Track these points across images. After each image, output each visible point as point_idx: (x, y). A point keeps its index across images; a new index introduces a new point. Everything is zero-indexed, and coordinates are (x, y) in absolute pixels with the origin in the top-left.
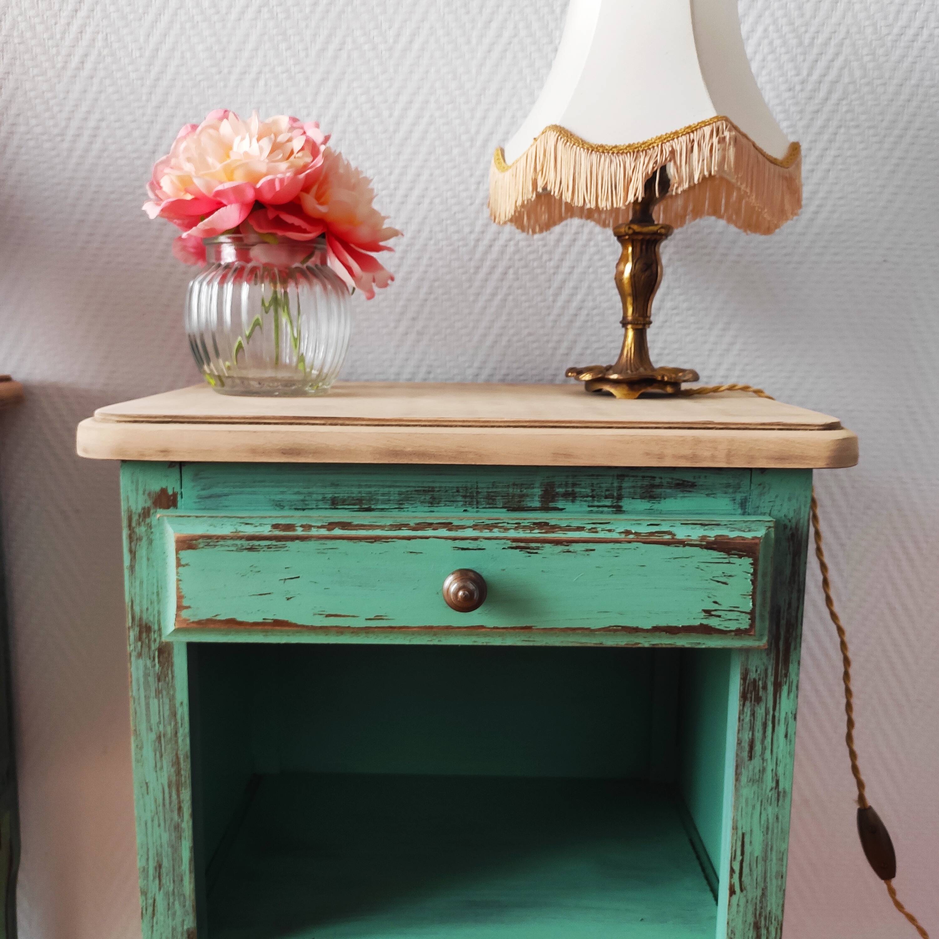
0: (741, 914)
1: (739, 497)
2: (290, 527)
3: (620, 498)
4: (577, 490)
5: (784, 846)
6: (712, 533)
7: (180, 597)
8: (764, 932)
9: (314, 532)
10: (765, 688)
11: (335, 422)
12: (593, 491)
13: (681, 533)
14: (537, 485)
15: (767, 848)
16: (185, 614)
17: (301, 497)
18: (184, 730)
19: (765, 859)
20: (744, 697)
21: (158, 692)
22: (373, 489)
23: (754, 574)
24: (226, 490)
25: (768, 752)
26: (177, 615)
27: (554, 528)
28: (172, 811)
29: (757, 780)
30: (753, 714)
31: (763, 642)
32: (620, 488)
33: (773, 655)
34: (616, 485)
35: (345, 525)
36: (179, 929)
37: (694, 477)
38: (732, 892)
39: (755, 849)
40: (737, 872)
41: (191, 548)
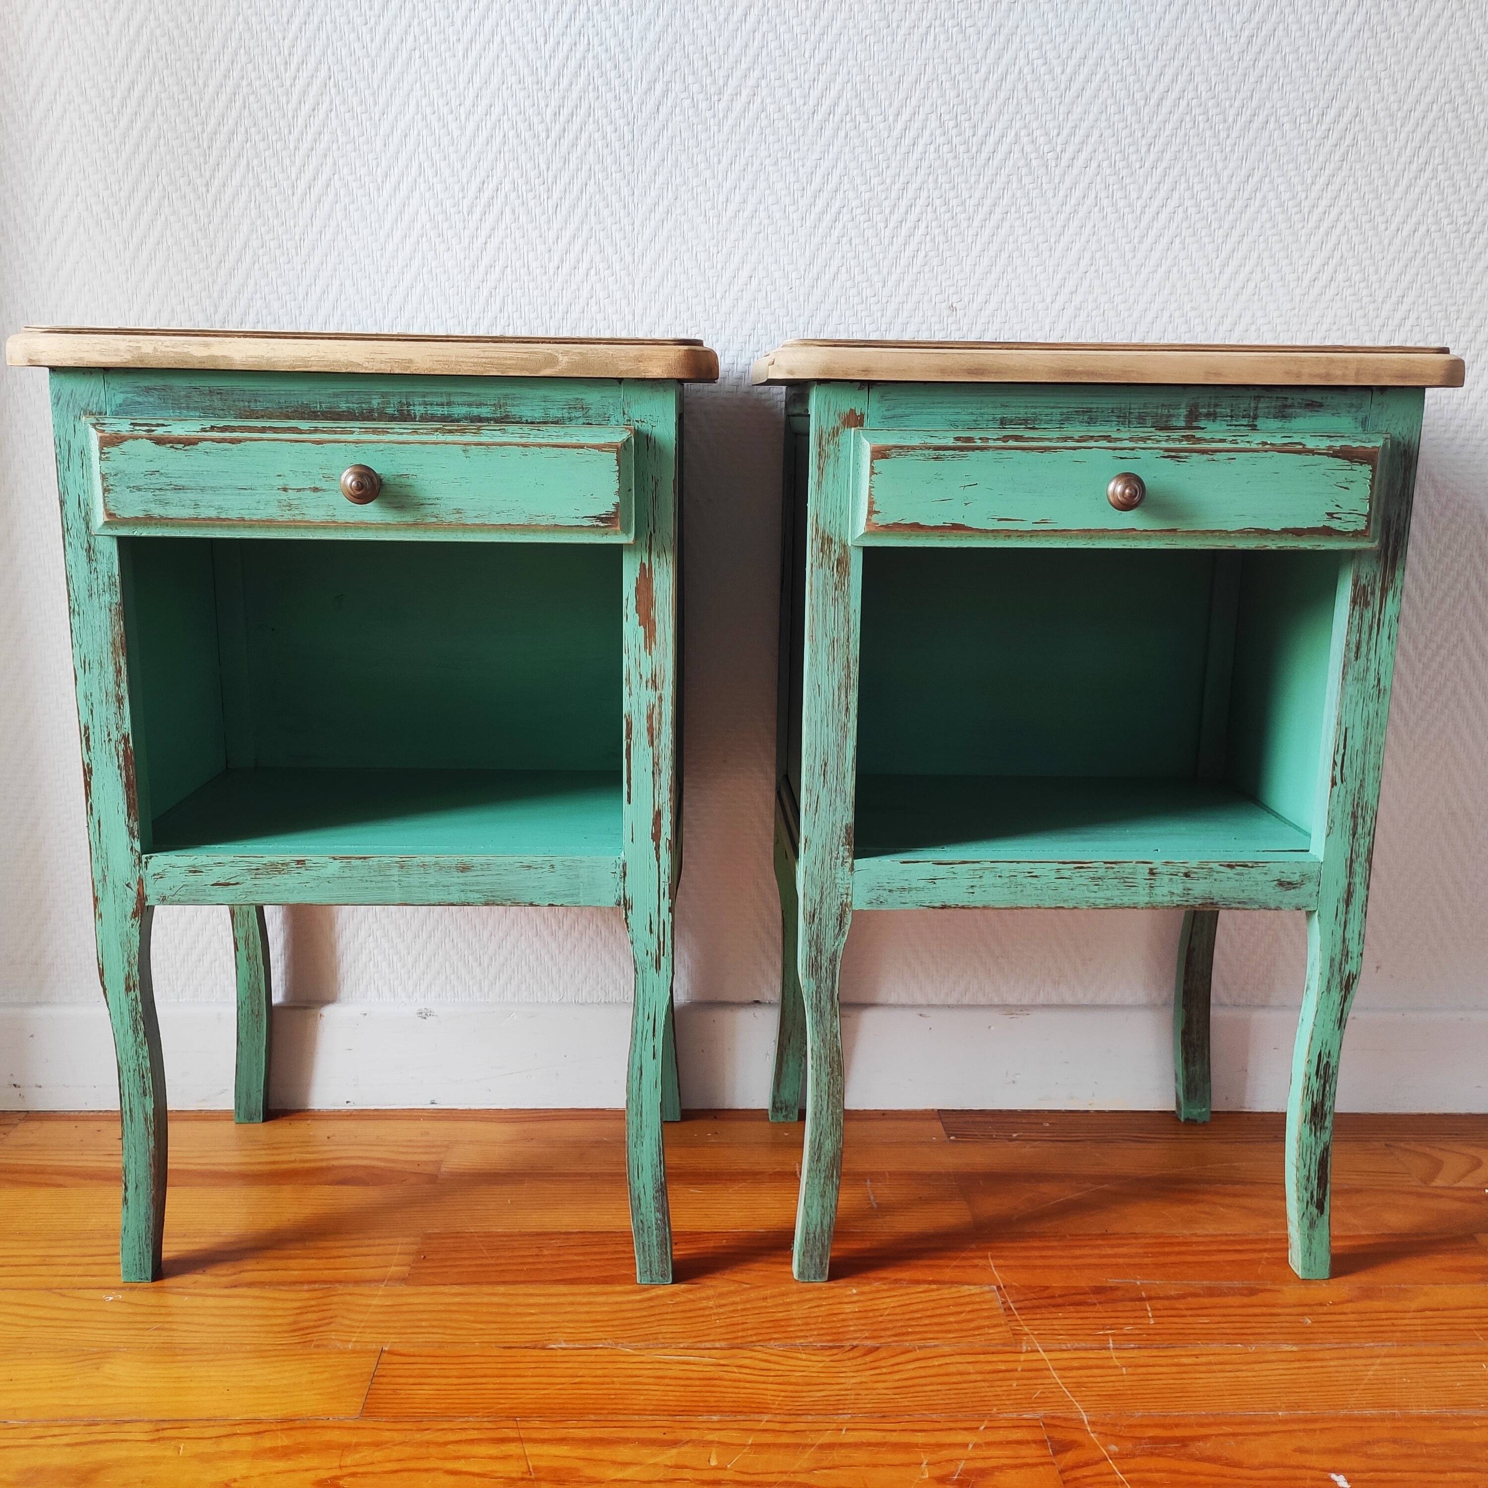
0: (1340, 804)
1: (1361, 415)
2: (970, 439)
3: (1255, 417)
5: (1382, 740)
6: (1338, 444)
7: (871, 503)
8: (1360, 821)
9: (991, 443)
10: (1373, 593)
11: (1011, 346)
12: (1232, 411)
13: (1311, 444)
14: (1183, 406)
15: (1367, 742)
16: (875, 518)
17: (974, 418)
18: (856, 636)
19: (1364, 753)
20: (1354, 602)
21: (835, 600)
22: (1037, 410)
23: (1372, 480)
25: (1373, 652)
26: (868, 520)
27: (1200, 440)
28: (840, 712)
29: (1361, 679)
30: (1361, 617)
31: (1375, 545)
32: (1256, 408)
33: (1382, 563)
34: (1252, 405)
35: (1017, 438)
36: (839, 825)
37: (1322, 398)
38: (1334, 783)
39: (1356, 742)
40: (1339, 764)
41: (885, 457)
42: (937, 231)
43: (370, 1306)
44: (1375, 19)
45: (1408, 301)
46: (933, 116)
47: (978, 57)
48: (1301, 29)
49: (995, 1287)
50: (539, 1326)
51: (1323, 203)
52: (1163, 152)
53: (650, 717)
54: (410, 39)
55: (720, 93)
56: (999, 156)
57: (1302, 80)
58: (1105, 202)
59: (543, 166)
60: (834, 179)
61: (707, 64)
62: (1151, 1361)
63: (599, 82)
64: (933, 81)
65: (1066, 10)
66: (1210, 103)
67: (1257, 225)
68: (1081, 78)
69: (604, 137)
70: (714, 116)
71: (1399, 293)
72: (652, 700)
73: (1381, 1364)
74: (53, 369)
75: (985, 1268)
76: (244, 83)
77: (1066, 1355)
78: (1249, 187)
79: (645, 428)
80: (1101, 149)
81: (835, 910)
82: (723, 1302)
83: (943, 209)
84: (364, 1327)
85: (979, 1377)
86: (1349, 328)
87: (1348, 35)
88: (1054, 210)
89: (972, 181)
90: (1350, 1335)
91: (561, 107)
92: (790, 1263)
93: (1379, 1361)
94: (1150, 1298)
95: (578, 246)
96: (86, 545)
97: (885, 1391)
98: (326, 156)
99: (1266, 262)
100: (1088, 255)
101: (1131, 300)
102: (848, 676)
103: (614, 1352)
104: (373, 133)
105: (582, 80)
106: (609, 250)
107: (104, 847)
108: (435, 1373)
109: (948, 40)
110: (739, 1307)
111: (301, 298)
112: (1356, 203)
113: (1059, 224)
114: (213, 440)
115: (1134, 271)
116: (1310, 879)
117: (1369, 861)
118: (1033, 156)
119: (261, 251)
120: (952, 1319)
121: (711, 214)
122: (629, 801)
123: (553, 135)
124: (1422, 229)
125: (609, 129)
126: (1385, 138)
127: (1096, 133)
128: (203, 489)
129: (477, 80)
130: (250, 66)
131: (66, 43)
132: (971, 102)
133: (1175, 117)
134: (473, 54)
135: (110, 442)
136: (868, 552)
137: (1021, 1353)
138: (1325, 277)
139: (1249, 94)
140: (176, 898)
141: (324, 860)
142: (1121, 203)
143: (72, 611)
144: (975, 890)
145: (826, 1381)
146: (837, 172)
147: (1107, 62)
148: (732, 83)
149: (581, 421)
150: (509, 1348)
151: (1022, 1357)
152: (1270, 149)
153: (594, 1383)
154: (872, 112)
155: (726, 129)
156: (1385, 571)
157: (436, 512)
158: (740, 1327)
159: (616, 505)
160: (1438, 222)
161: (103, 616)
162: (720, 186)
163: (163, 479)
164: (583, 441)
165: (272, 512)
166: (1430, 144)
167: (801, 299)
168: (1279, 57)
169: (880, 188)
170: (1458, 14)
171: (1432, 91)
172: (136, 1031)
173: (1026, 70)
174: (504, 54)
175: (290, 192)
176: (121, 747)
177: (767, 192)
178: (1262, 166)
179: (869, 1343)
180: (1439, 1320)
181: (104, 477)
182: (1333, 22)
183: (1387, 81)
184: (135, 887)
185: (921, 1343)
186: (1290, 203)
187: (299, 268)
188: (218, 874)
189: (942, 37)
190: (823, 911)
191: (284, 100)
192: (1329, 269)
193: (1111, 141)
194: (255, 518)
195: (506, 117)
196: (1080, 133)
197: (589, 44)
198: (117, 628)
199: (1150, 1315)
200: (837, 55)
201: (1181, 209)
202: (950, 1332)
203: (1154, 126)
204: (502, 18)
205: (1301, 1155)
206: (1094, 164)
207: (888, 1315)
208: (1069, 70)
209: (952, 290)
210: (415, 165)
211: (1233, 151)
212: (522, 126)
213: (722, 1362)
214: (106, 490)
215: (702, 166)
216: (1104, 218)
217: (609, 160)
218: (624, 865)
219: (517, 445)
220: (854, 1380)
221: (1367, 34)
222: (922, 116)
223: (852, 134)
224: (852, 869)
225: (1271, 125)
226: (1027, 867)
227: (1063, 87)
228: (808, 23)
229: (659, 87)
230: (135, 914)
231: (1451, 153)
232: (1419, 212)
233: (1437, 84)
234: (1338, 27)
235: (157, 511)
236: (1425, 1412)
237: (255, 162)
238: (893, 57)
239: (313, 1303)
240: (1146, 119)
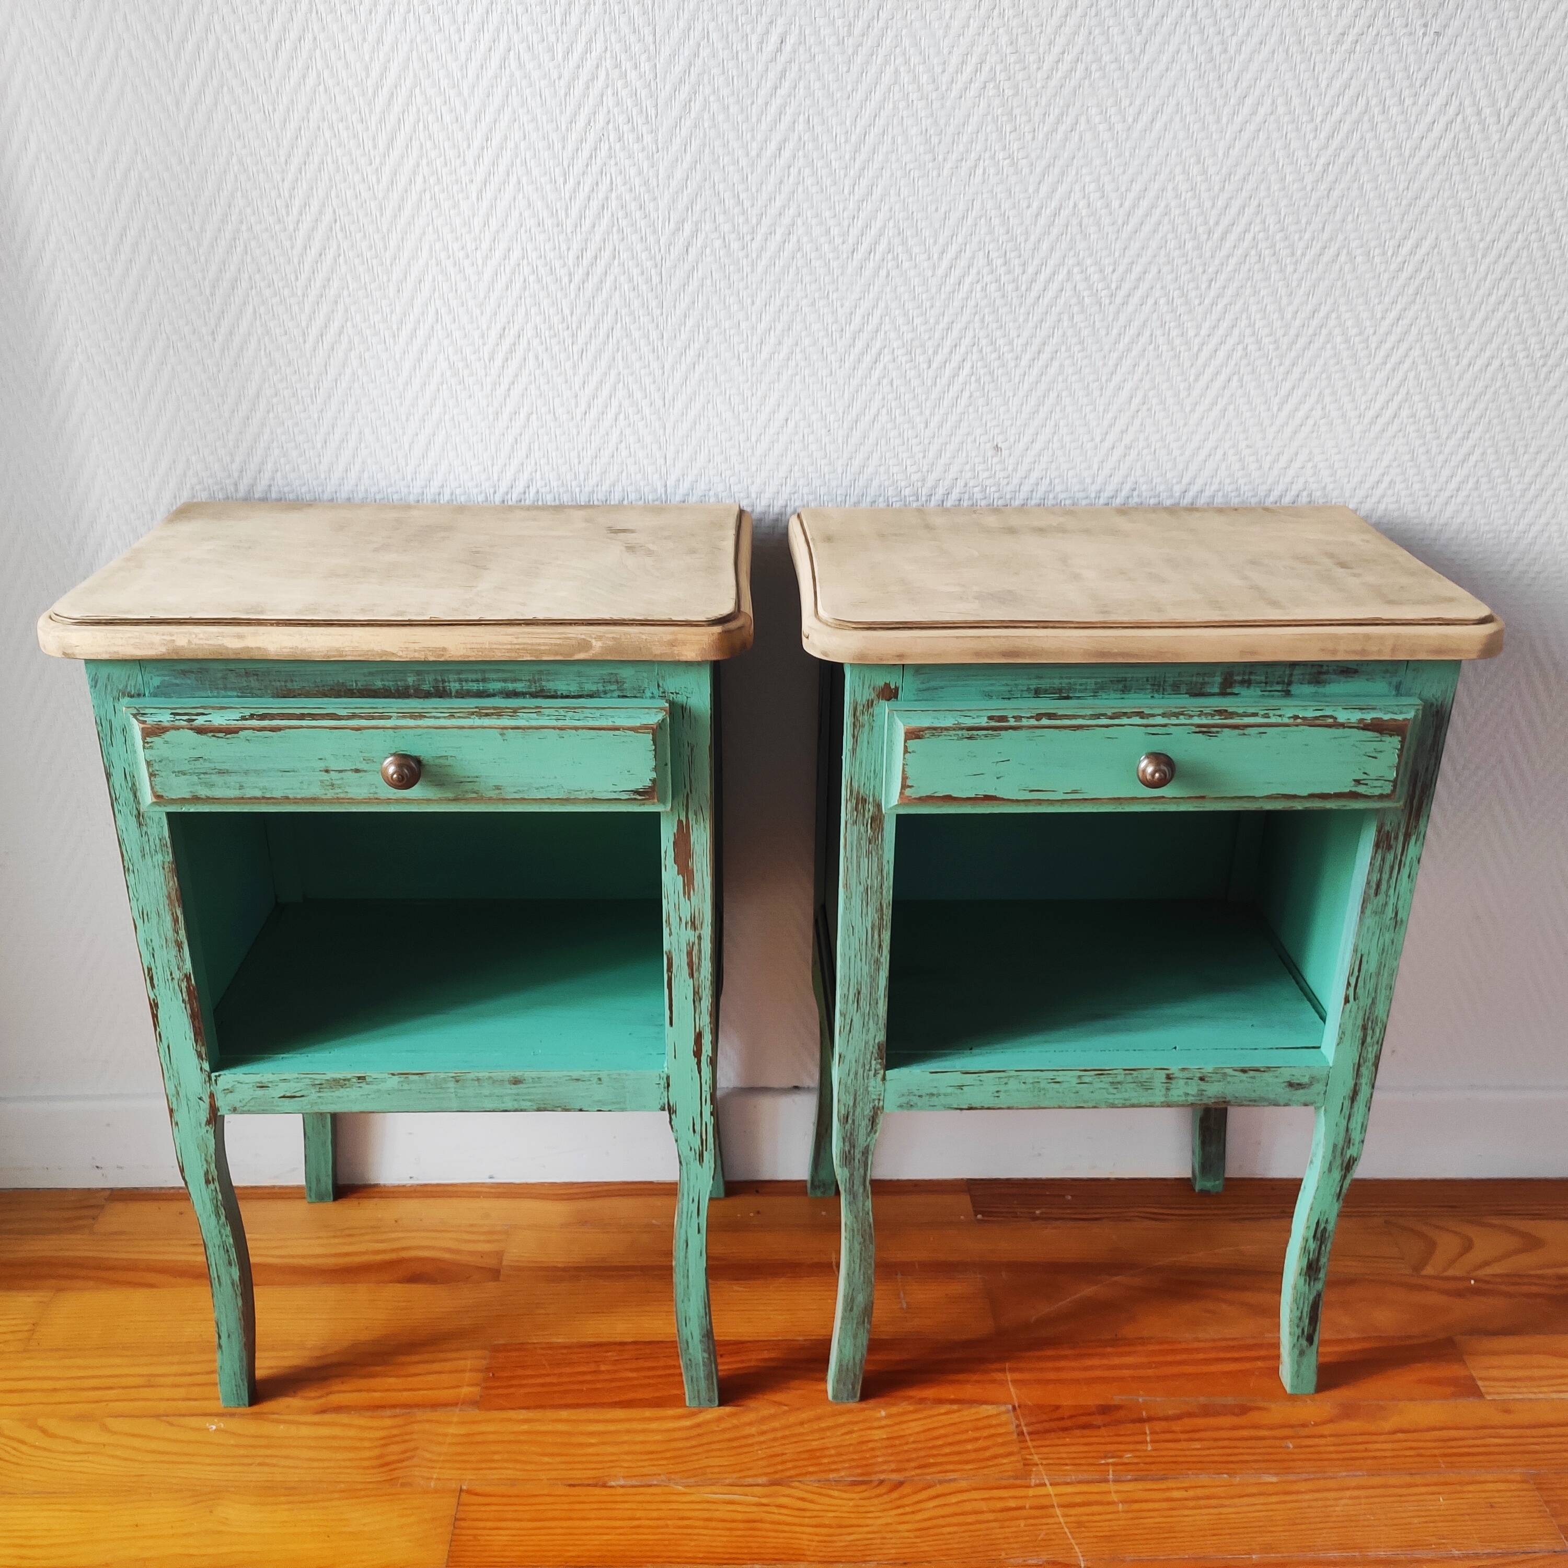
0: (1352, 1019)
1: (1395, 680)
2: (1003, 719)
3: (1290, 683)
4: (1253, 677)
5: (1395, 964)
6: (1369, 716)
7: (904, 778)
8: (1370, 1032)
9: (1025, 722)
10: (1396, 838)
12: (1266, 679)
13: (1342, 717)
14: (1217, 677)
15: (1381, 966)
16: (908, 792)
17: (1009, 688)
18: (889, 883)
19: (1378, 974)
20: (1377, 845)
21: (869, 853)
22: (1072, 681)
23: (1401, 750)
24: (942, 684)
25: (1392, 890)
26: (901, 793)
27: (1232, 715)
28: (873, 948)
29: (1380, 912)
30: (1383, 860)
31: (1401, 803)
32: (1291, 675)
33: (1406, 813)
34: (1287, 672)
35: (1051, 716)
36: (871, 1043)
38: (1347, 1001)
39: (1371, 966)
40: (1353, 984)
41: (918, 737)
42: (982, 371)
43: (446, 1435)
44: (1463, 145)
45: (1474, 436)
46: (981, 254)
47: (1031, 190)
48: (1381, 156)
49: (1010, 1407)
50: (600, 1458)
51: (1392, 339)
52: (1224, 288)
53: (690, 954)
54: (419, 179)
55: (753, 232)
56: (1050, 294)
57: (1379, 210)
58: (1161, 340)
59: (567, 311)
60: (875, 321)
61: (740, 203)
62: (1147, 1495)
63: (624, 223)
64: (980, 217)
65: (1127, 139)
66: (1279, 236)
67: (1320, 362)
68: (1140, 212)
69: (631, 280)
70: (747, 256)
71: (1465, 428)
72: (692, 940)
73: (1351, 1498)
74: (87, 661)
75: (1003, 1383)
76: (244, 228)
77: (1069, 1489)
78: (1315, 323)
79: (680, 699)
80: (1158, 286)
81: (868, 1112)
82: (764, 1428)
83: (989, 349)
84: (444, 1461)
85: (991, 1516)
86: (1409, 464)
87: (1432, 162)
88: (1106, 348)
89: (1021, 320)
90: (1326, 1463)
91: (583, 250)
92: (824, 1380)
93: (1348, 1493)
94: (1149, 1419)
95: (605, 391)
96: (135, 812)
97: (907, 1534)
98: (336, 302)
99: (1328, 399)
100: (1140, 394)
101: (1184, 438)
102: (881, 919)
103: (667, 1490)
104: (385, 279)
105: (605, 221)
106: (638, 395)
107: (175, 1067)
108: (510, 1515)
109: (998, 174)
110: (779, 1434)
111: (319, 446)
112: (1426, 338)
113: (1111, 363)
114: (253, 729)
115: (1188, 409)
116: (1318, 1081)
117: (1376, 1065)
118: (1086, 293)
119: (275, 400)
120: (969, 1447)
121: (745, 356)
122: (671, 1024)
123: (577, 279)
124: (1496, 363)
125: (635, 272)
126: (1464, 271)
127: (1154, 270)
128: (246, 773)
129: (494, 223)
130: (249, 210)
131: (49, 188)
132: (1021, 239)
133: (1239, 252)
134: (488, 195)
135: (152, 732)
136: (902, 820)
137: (1029, 1487)
138: (1389, 413)
139: (1321, 226)
140: (245, 1109)
141: (383, 1076)
142: (1177, 341)
143: (126, 870)
144: (1001, 1094)
145: (854, 1522)
146: (878, 313)
147: (1170, 193)
148: (766, 221)
149: (616, 694)
150: (574, 1486)
151: (1031, 1492)
152: (1339, 283)
153: (650, 1527)
154: (916, 250)
155: (760, 269)
156: (1409, 819)
157: (476, 788)
158: (779, 1459)
159: (654, 781)
160: (1513, 356)
161: (157, 873)
162: (754, 328)
163: (207, 765)
164: (619, 722)
165: (315, 790)
166: (1512, 276)
167: (840, 441)
168: (1356, 185)
169: (923, 328)
170: (1553, 138)
171: (1519, 220)
172: (218, 1215)
173: (1082, 204)
174: (521, 195)
175: (301, 340)
176: (184, 985)
177: (803, 334)
178: (1330, 301)
179: (895, 1477)
180: (1409, 1444)
181: (149, 764)
182: (1417, 148)
183: (1470, 210)
184: (207, 1100)
185: (940, 1476)
186: (1357, 339)
187: (316, 416)
188: (283, 1089)
189: (992, 171)
190: (857, 1113)
191: (287, 244)
192: (1393, 406)
193: (1169, 277)
194: (299, 796)
195: (525, 261)
196: (1137, 269)
197: (612, 183)
198: (171, 883)
199: (1148, 1439)
200: (878, 192)
201: (1240, 347)
202: (967, 1462)
203: (1217, 262)
204: (517, 157)
205: (1295, 1300)
206: (1150, 301)
207: (914, 1442)
208: (1127, 204)
209: (997, 430)
210: (431, 310)
211: (1299, 285)
212: (542, 271)
213: (764, 1501)
214: (152, 775)
215: (735, 308)
216: (1159, 356)
217: (636, 303)
218: (668, 1078)
219: (554, 728)
220: (880, 1521)
221: (1453, 160)
222: (968, 254)
223: (893, 273)
224: (884, 1079)
225: (1343, 258)
226: (1051, 1075)
227: (1120, 222)
228: (847, 157)
229: (688, 227)
230: (208, 1122)
231: (1533, 284)
232: (1494, 345)
233: (1524, 212)
234: (1422, 153)
235: (203, 792)
236: (1382, 1554)
237: (262, 309)
238: (939, 192)
239: (395, 1432)
240: (1208, 254)
